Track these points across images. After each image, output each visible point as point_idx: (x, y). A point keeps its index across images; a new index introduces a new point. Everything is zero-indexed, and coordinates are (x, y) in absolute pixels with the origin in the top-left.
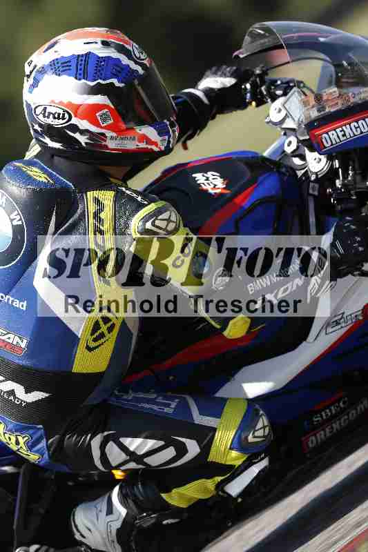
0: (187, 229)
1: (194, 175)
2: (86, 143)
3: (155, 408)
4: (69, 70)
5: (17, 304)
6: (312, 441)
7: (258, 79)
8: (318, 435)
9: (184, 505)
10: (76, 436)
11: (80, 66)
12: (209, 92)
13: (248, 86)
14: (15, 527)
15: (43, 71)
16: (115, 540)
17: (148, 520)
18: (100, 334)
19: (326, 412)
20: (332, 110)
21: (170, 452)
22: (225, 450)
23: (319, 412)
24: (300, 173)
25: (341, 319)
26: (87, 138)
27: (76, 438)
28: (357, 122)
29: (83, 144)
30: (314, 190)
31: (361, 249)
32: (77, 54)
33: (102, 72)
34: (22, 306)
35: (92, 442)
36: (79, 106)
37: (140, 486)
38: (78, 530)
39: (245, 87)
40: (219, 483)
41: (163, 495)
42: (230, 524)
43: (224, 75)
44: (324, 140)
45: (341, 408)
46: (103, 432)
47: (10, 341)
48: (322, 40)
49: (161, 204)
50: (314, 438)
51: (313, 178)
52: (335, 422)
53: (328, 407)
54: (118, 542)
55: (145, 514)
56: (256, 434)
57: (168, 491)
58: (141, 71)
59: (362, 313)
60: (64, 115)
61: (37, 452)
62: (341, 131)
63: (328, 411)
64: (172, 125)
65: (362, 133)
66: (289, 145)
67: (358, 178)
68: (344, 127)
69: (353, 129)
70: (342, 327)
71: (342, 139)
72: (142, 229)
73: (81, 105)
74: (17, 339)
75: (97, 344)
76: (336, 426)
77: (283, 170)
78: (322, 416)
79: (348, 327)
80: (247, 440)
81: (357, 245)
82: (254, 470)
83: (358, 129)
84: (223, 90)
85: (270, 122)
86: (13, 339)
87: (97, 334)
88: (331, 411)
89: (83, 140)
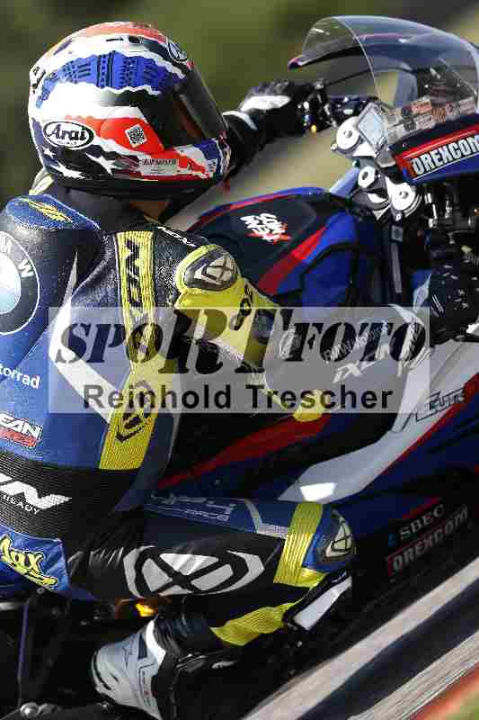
0: (245, 279)
1: (243, 219)
2: (113, 170)
3: (206, 515)
4: (89, 74)
5: (27, 380)
6: (398, 562)
7: (319, 97)
8: (406, 553)
9: (241, 642)
10: (103, 552)
11: (103, 70)
12: (255, 114)
13: (306, 105)
14: (19, 678)
15: (54, 78)
16: (150, 691)
17: (195, 662)
18: (135, 418)
19: (416, 524)
20: (424, 127)
21: (226, 572)
22: (296, 567)
23: (407, 523)
24: (379, 214)
25: (436, 400)
26: (114, 164)
27: (105, 555)
28: (457, 142)
29: (109, 171)
30: (397, 236)
31: (465, 305)
32: (98, 54)
33: (130, 76)
34: (35, 384)
35: (124, 560)
36: (102, 121)
37: (183, 618)
38: (101, 680)
39: (303, 106)
40: (287, 611)
41: (214, 630)
42: (292, 673)
43: (274, 93)
44: (415, 166)
45: (435, 518)
46: (138, 547)
47: (19, 429)
48: (403, 41)
49: (212, 247)
50: (400, 558)
51: (398, 217)
52: (427, 537)
53: (419, 517)
54: (153, 695)
55: (190, 655)
56: (336, 546)
57: (221, 624)
58: (181, 75)
59: (463, 392)
60: (83, 133)
61: (53, 574)
62: (436, 154)
63: (418, 521)
64: (223, 146)
65: (463, 156)
66: (364, 178)
67: (458, 215)
68: (440, 149)
69: (452, 150)
70: (437, 411)
71: (438, 164)
72: (190, 279)
73: (105, 120)
74: (27, 427)
75: (132, 431)
76: (428, 542)
77: (358, 210)
78: (410, 529)
79: (445, 412)
80: (325, 553)
81: (460, 300)
82: (334, 594)
83: (458, 152)
84: (274, 112)
85: (338, 149)
86: (23, 427)
87: (130, 418)
88: (422, 522)
89: (108, 165)
